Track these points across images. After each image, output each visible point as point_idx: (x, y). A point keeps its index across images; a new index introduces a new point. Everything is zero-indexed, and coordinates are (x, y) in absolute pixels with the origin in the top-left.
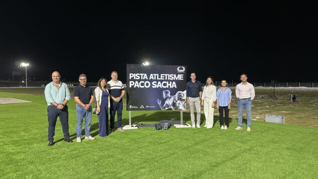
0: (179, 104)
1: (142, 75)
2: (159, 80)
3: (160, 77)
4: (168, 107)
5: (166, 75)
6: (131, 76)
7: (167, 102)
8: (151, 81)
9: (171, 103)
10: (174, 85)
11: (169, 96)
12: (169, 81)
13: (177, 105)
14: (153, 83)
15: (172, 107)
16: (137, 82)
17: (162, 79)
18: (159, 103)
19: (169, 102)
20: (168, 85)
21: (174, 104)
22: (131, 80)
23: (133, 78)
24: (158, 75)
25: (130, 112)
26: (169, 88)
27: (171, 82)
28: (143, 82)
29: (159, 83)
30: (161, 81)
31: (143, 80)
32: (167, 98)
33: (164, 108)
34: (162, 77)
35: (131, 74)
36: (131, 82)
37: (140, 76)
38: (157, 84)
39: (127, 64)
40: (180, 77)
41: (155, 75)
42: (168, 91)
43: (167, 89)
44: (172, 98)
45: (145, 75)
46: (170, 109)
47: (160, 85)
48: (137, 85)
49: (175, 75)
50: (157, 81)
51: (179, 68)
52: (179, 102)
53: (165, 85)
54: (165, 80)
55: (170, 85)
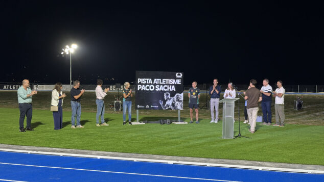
0: (177, 104)
1: (148, 79)
2: (161, 84)
3: (162, 82)
4: (168, 107)
5: (167, 80)
6: (139, 80)
7: (167, 103)
8: (155, 85)
9: (171, 104)
10: (173, 88)
11: (170, 98)
12: (169, 85)
13: (176, 105)
14: (156, 87)
15: (172, 107)
16: (143, 86)
17: (163, 83)
18: (161, 103)
19: (169, 103)
20: (168, 88)
21: (173, 105)
22: (139, 84)
23: (140, 82)
24: (160, 80)
25: (137, 111)
26: (169, 91)
27: (171, 86)
28: (148, 86)
29: (161, 86)
30: (163, 85)
31: (148, 84)
32: (168, 99)
33: (165, 108)
34: (163, 81)
35: (139, 79)
36: (139, 86)
37: (146, 81)
38: (159, 87)
39: (136, 71)
40: (178, 82)
41: (158, 80)
42: (168, 93)
43: (167, 91)
44: (172, 100)
45: (150, 80)
46: (170, 109)
47: (162, 88)
48: (144, 88)
49: (174, 80)
50: (160, 85)
51: (177, 74)
52: (177, 102)
53: (166, 88)
54: (166, 84)
55: (170, 88)
